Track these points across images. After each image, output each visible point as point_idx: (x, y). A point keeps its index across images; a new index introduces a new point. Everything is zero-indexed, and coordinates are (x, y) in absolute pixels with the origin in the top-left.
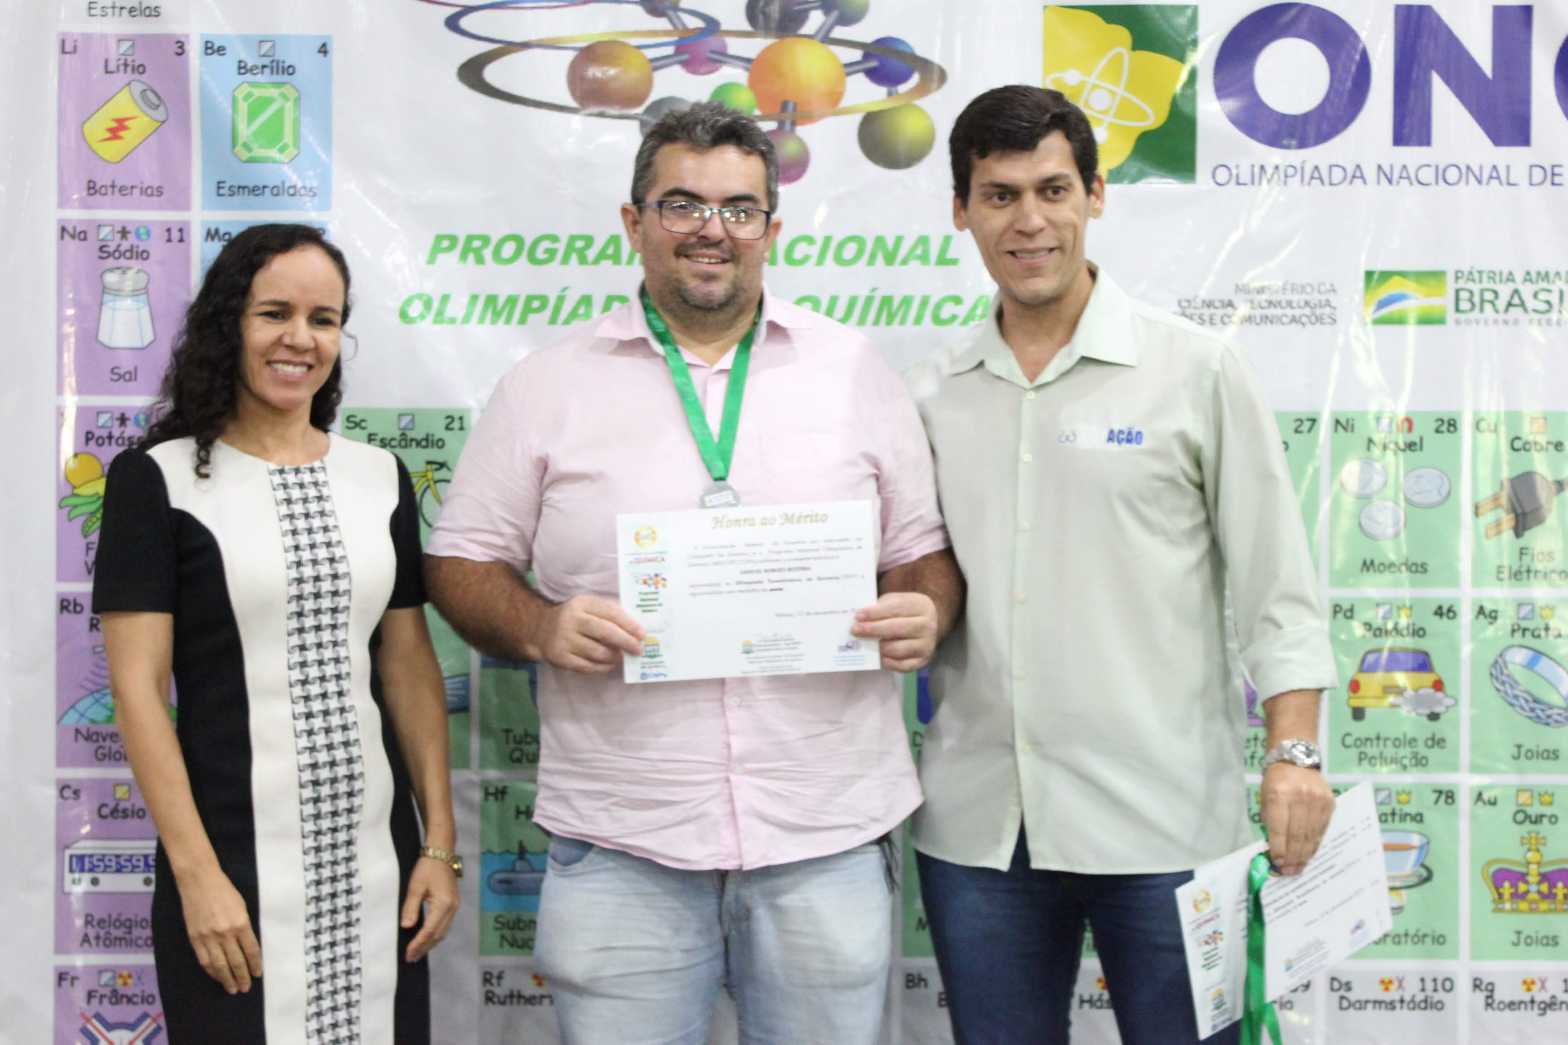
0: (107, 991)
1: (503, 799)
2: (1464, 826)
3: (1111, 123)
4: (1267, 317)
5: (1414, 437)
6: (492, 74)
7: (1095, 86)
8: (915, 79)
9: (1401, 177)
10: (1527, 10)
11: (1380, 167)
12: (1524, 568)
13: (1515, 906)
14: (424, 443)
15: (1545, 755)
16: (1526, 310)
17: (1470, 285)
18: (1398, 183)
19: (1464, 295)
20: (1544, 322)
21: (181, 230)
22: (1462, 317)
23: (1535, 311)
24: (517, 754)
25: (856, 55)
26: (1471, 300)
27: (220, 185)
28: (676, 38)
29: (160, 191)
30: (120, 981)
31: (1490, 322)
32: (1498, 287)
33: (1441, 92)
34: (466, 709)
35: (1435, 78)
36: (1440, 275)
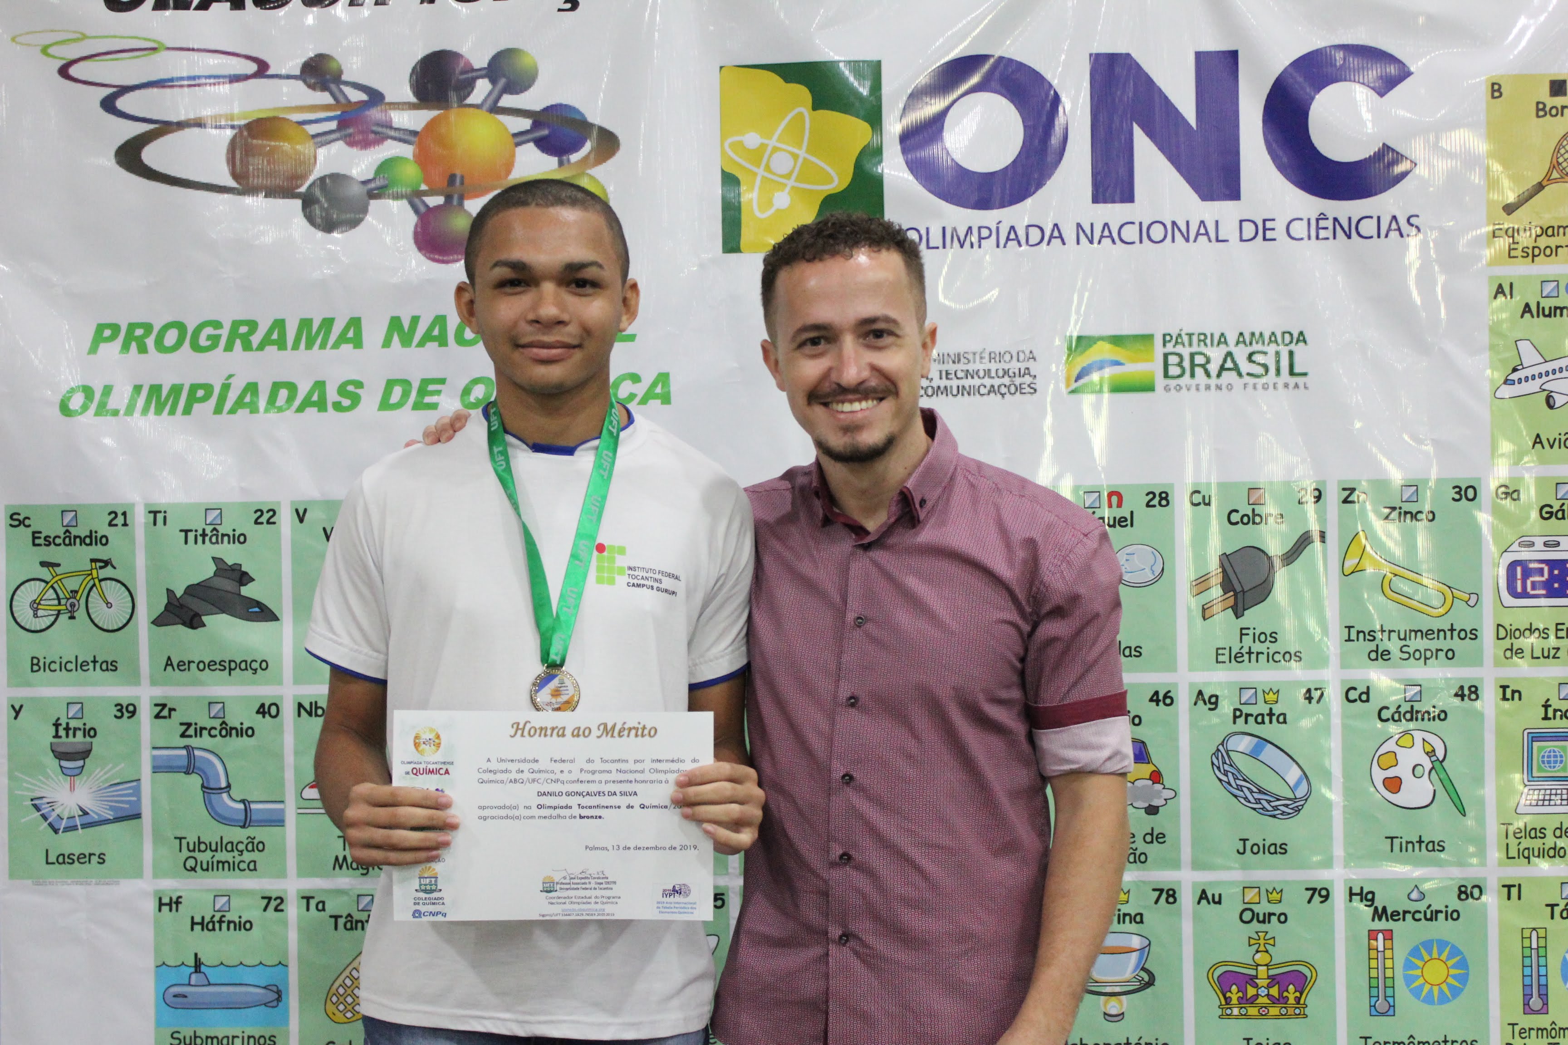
1: (177, 910)
2: (1187, 927)
3: (793, 187)
4: (963, 387)
5: (1124, 512)
6: (150, 155)
7: (776, 149)
8: (588, 147)
9: (1102, 237)
10: (1233, 55)
11: (1079, 225)
12: (1244, 651)
13: (1243, 1011)
14: (88, 541)
15: (1272, 849)
16: (1240, 375)
17: (1179, 349)
18: (1099, 242)
19: (1173, 359)
20: (1259, 386)
22: (1173, 383)
23: (1248, 374)
24: (191, 863)
25: (525, 124)
26: (1180, 364)
28: (339, 113)
31: (1202, 387)
32: (1209, 351)
33: (1142, 143)
34: (138, 816)
35: (1138, 132)
36: (1147, 338)
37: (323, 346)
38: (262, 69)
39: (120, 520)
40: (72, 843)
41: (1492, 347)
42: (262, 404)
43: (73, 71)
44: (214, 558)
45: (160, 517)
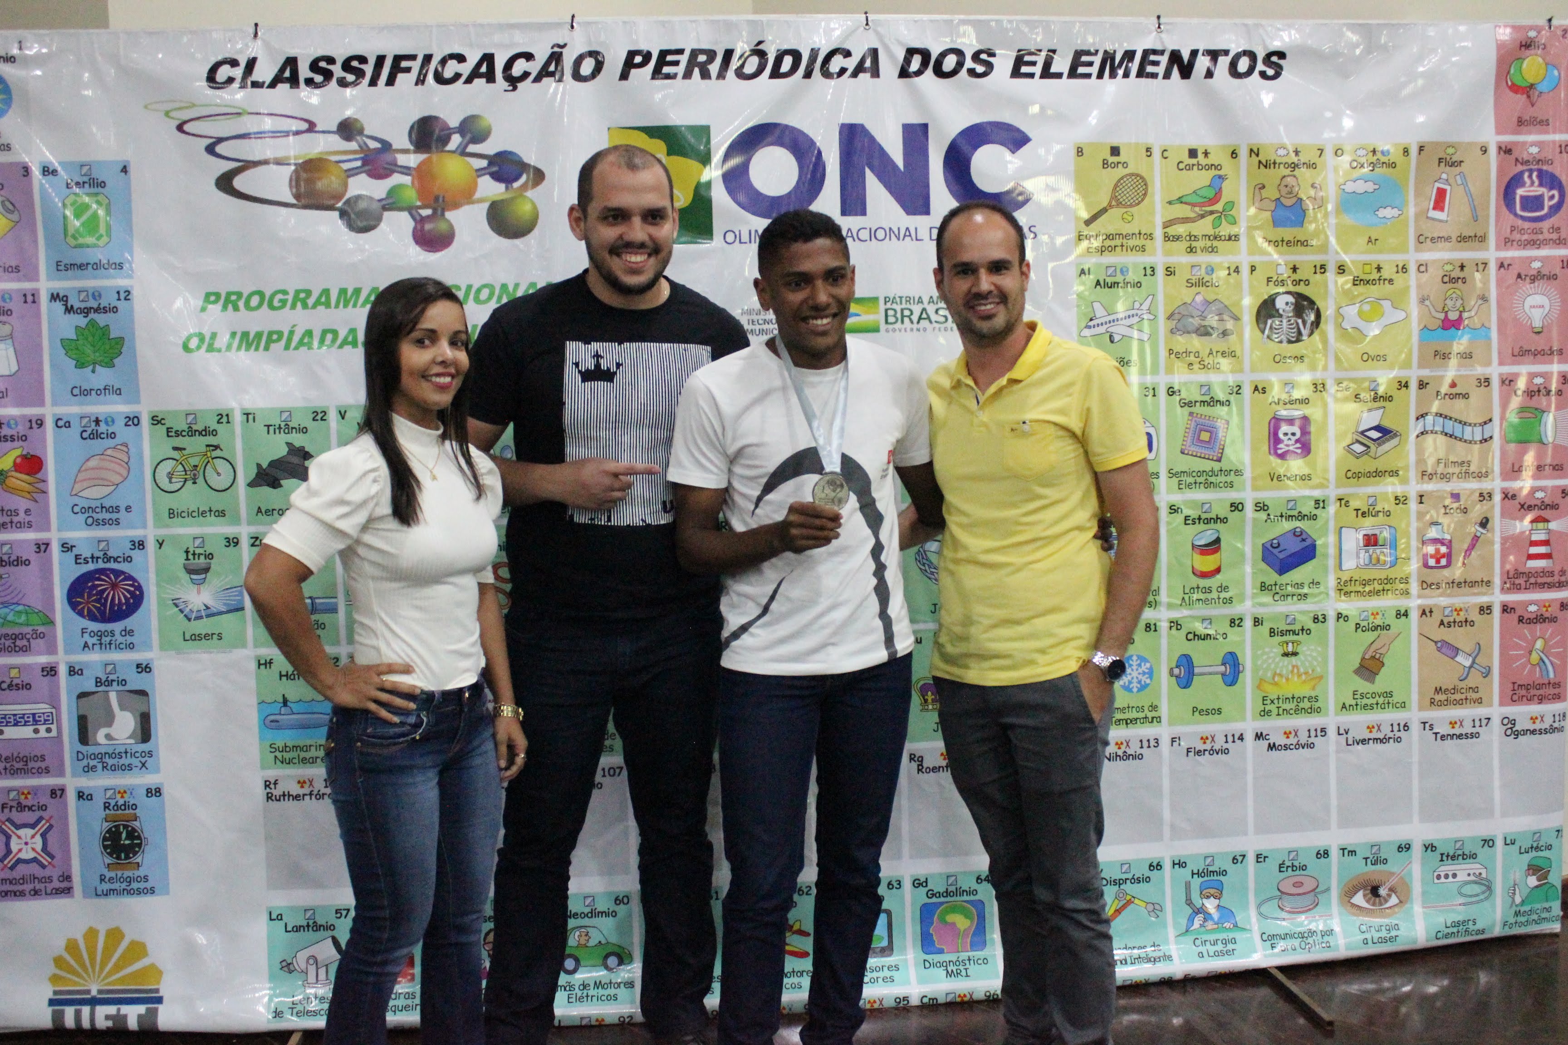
0: (14, 804)
1: (270, 668)
4: (763, 330)
6: (238, 183)
8: (524, 178)
10: (925, 126)
14: (204, 433)
16: (931, 322)
17: (894, 306)
19: (891, 313)
21: (33, 295)
22: (890, 327)
25: (484, 163)
26: (895, 316)
27: (58, 263)
28: (361, 155)
29: (17, 269)
30: (23, 797)
31: (908, 329)
32: (912, 307)
33: (871, 180)
34: (242, 609)
35: (868, 171)
36: (876, 299)
37: (355, 306)
38: (311, 127)
39: (224, 420)
40: (200, 627)
41: (1078, 306)
42: (316, 344)
43: (186, 128)
44: (287, 444)
45: (251, 417)
